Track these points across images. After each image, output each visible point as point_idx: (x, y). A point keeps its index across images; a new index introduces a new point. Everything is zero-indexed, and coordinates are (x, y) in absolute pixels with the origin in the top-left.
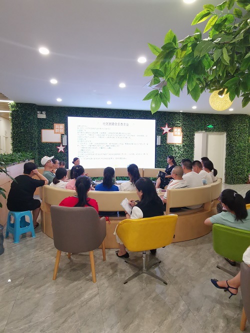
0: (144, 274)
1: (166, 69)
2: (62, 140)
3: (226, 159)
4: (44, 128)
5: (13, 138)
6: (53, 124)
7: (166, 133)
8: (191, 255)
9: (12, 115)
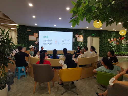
0: (69, 91)
1: (78, 11)
2: (37, 40)
3: (99, 47)
4: (30, 35)
5: (18, 39)
6: (33, 34)
7: (77, 37)
8: (87, 83)
9: (18, 30)
